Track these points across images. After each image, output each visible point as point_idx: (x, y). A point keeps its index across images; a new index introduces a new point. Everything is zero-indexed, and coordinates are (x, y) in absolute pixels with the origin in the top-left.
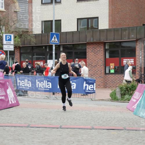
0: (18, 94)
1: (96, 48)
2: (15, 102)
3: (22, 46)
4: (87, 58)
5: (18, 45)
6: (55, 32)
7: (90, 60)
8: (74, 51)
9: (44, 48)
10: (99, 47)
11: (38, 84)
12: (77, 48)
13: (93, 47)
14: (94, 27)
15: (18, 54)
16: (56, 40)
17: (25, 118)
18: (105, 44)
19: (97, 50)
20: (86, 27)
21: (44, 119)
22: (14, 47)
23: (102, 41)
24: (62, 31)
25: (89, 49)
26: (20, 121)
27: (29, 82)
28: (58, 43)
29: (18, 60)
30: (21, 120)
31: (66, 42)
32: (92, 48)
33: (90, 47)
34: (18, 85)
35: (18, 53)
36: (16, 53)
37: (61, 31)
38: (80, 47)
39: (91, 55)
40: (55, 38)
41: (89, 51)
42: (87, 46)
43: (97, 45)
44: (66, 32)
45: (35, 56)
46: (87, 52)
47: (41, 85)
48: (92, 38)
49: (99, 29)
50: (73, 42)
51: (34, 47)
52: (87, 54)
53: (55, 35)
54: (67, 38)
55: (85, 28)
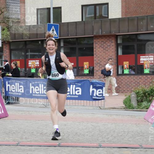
0: (8, 101)
1: (105, 43)
2: (3, 112)
3: (11, 41)
4: (95, 56)
5: (7, 40)
6: (53, 23)
7: (98, 57)
8: (77, 47)
9: (40, 42)
10: (109, 41)
11: (32, 89)
12: (82, 42)
13: (102, 41)
14: (103, 15)
15: (8, 51)
16: (55, 32)
17: (14, 133)
18: (116, 37)
19: (107, 44)
20: (93, 15)
21: (39, 134)
22: (2, 42)
23: (113, 33)
24: (63, 22)
25: (97, 43)
26: (7, 138)
27: (21, 86)
28: (57, 36)
29: (8, 59)
30: (9, 137)
31: (68, 34)
32: (100, 42)
33: (98, 42)
34: (7, 90)
35: (7, 49)
36: (4, 49)
37: (61, 21)
38: (85, 42)
39: (99, 51)
40: (53, 30)
41: (97, 47)
42: (95, 40)
43: (106, 38)
44: (68, 23)
45: (29, 54)
46: (94, 47)
47: (36, 90)
48: (100, 30)
49: (110, 18)
50: (76, 36)
51: (27, 43)
52: (94, 50)
53: (53, 27)
54: (69, 30)
55: (92, 17)
